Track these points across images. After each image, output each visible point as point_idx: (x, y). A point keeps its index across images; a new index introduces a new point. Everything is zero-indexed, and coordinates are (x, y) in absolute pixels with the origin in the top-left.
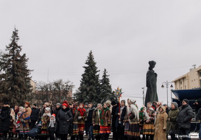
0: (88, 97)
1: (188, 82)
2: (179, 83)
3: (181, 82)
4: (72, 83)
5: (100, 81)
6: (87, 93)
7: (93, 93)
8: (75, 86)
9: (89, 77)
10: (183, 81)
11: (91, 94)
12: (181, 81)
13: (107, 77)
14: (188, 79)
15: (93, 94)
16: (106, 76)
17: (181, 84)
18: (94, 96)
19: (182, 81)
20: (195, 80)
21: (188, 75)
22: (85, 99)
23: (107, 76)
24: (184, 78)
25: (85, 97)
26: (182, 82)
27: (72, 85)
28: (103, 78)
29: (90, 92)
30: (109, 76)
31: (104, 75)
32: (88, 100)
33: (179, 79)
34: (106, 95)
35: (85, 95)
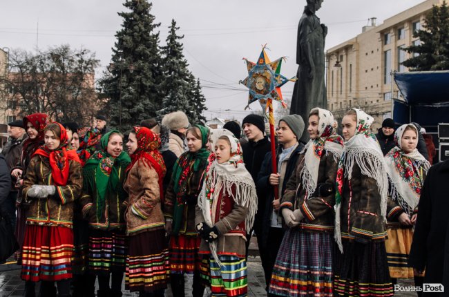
0: (131, 88)
1: (358, 57)
2: (337, 58)
4: (94, 55)
5: (161, 50)
6: (130, 80)
7: (144, 79)
8: (100, 63)
9: (134, 40)
10: (347, 55)
11: (140, 81)
12: (340, 54)
13: (177, 40)
14: (357, 51)
15: (144, 83)
16: (176, 37)
17: (341, 59)
18: (146, 86)
19: (344, 53)
20: (372, 52)
21: (358, 40)
22: (124, 94)
23: (179, 38)
24: (347, 48)
25: (124, 88)
26: (344, 57)
27: (92, 58)
28: (169, 41)
29: (137, 77)
30: (183, 37)
31: (170, 34)
32: (131, 96)
33: (337, 48)
34: (175, 84)
35: (125, 84)
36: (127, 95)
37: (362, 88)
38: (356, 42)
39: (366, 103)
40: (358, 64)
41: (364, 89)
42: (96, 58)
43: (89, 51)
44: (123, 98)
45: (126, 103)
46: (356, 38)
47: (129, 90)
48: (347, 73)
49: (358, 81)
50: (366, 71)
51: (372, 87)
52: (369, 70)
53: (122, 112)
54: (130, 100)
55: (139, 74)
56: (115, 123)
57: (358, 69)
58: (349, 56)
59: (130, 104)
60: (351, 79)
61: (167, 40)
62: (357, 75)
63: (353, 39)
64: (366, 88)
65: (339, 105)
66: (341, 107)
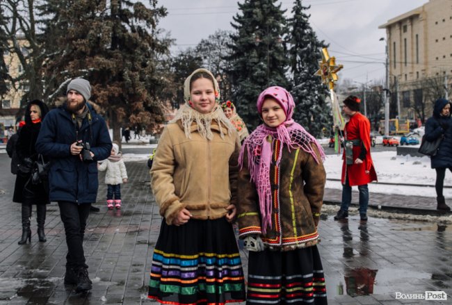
0: (262, 63)
1: (425, 26)
2: (400, 29)
3: (405, 28)
4: (169, 34)
5: (289, 22)
6: (261, 56)
7: (276, 54)
10: (412, 25)
11: (272, 55)
12: (403, 25)
13: (303, 11)
14: (425, 20)
15: (277, 57)
16: (302, 8)
17: (405, 30)
18: (278, 61)
19: (408, 23)
20: (444, 20)
21: (426, 9)
22: (256, 70)
23: (305, 8)
24: (413, 18)
25: (256, 63)
26: (409, 28)
27: (168, 38)
28: (294, 13)
29: (269, 52)
30: (309, 7)
31: (295, 5)
32: (264, 72)
33: (401, 18)
34: (312, 57)
35: (256, 60)
36: (259, 71)
37: (432, 59)
38: (423, 11)
39: (437, 74)
40: (426, 34)
41: (435, 59)
42: (171, 38)
43: (164, 30)
44: (256, 74)
45: (258, 80)
46: (423, 7)
47: (261, 67)
48: (412, 43)
49: (426, 51)
50: (437, 41)
51: (444, 57)
52: (440, 40)
53: (255, 89)
54: (262, 76)
55: (270, 49)
56: (247, 101)
57: (426, 39)
58: (415, 26)
59: (262, 80)
60: (417, 49)
61: (292, 12)
62: (426, 45)
63: (419, 8)
64: (437, 58)
65: (415, 75)
66: (418, 77)
